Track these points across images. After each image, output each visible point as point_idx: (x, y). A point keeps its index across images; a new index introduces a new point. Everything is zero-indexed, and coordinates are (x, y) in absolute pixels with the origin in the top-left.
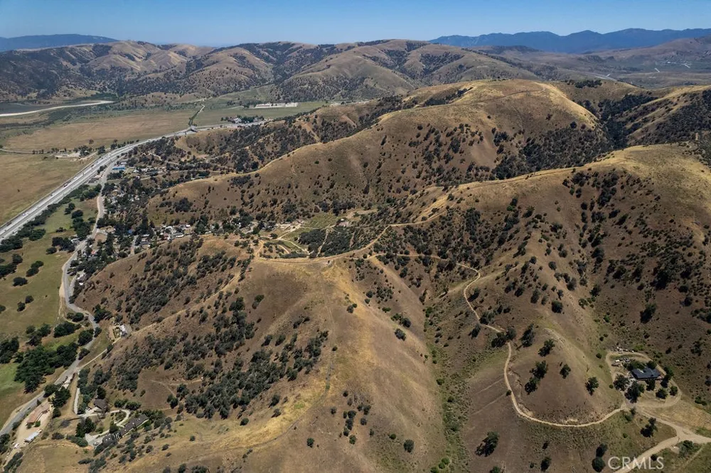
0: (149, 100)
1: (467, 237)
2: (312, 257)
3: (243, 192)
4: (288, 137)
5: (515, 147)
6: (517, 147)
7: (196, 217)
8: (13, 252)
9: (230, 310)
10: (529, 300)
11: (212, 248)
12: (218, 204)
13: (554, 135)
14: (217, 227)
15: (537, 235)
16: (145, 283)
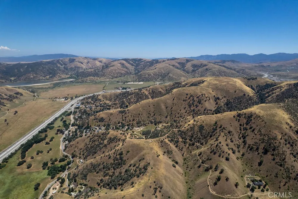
0: (88, 80)
1: (199, 134)
2: (146, 139)
3: (123, 116)
4: (139, 96)
5: (222, 102)
6: (223, 102)
7: (106, 124)
8: (44, 133)
9: (119, 155)
10: (218, 156)
11: (112, 135)
12: (114, 120)
13: (237, 98)
14: (113, 128)
15: (222, 134)
16: (89, 146)
